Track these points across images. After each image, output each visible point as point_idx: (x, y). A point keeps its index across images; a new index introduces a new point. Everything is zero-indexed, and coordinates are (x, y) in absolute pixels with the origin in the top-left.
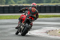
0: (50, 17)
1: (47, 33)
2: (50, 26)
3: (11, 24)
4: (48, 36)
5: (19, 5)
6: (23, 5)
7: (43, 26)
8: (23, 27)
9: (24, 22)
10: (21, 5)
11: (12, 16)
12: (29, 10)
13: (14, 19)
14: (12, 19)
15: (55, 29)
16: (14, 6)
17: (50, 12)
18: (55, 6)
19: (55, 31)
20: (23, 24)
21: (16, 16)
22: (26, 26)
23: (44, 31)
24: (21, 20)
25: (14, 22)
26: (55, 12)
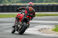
0: (43, 16)
1: (40, 31)
2: (42, 24)
3: (5, 23)
4: (40, 34)
5: (12, 4)
6: (17, 4)
7: (36, 24)
8: (20, 25)
9: (21, 21)
10: (15, 4)
11: (6, 14)
12: (26, 9)
13: (8, 17)
14: (6, 17)
15: (47, 27)
16: (8, 5)
17: (43, 11)
18: (47, 6)
19: (47, 29)
20: (21, 23)
21: (9, 15)
22: (24, 25)
23: (37, 29)
24: (18, 19)
25: (7, 20)
26: (48, 11)
